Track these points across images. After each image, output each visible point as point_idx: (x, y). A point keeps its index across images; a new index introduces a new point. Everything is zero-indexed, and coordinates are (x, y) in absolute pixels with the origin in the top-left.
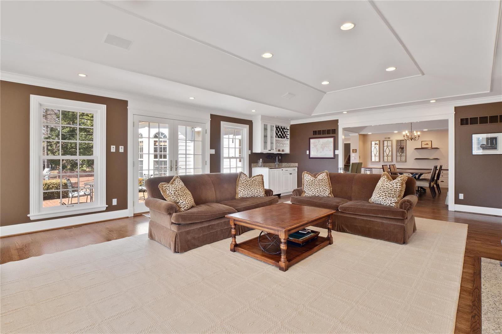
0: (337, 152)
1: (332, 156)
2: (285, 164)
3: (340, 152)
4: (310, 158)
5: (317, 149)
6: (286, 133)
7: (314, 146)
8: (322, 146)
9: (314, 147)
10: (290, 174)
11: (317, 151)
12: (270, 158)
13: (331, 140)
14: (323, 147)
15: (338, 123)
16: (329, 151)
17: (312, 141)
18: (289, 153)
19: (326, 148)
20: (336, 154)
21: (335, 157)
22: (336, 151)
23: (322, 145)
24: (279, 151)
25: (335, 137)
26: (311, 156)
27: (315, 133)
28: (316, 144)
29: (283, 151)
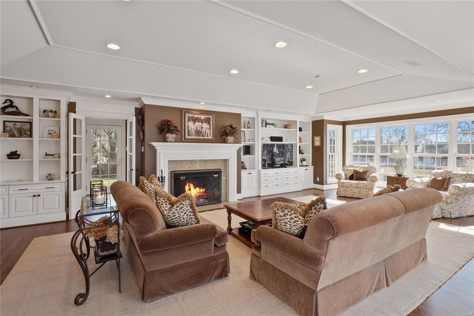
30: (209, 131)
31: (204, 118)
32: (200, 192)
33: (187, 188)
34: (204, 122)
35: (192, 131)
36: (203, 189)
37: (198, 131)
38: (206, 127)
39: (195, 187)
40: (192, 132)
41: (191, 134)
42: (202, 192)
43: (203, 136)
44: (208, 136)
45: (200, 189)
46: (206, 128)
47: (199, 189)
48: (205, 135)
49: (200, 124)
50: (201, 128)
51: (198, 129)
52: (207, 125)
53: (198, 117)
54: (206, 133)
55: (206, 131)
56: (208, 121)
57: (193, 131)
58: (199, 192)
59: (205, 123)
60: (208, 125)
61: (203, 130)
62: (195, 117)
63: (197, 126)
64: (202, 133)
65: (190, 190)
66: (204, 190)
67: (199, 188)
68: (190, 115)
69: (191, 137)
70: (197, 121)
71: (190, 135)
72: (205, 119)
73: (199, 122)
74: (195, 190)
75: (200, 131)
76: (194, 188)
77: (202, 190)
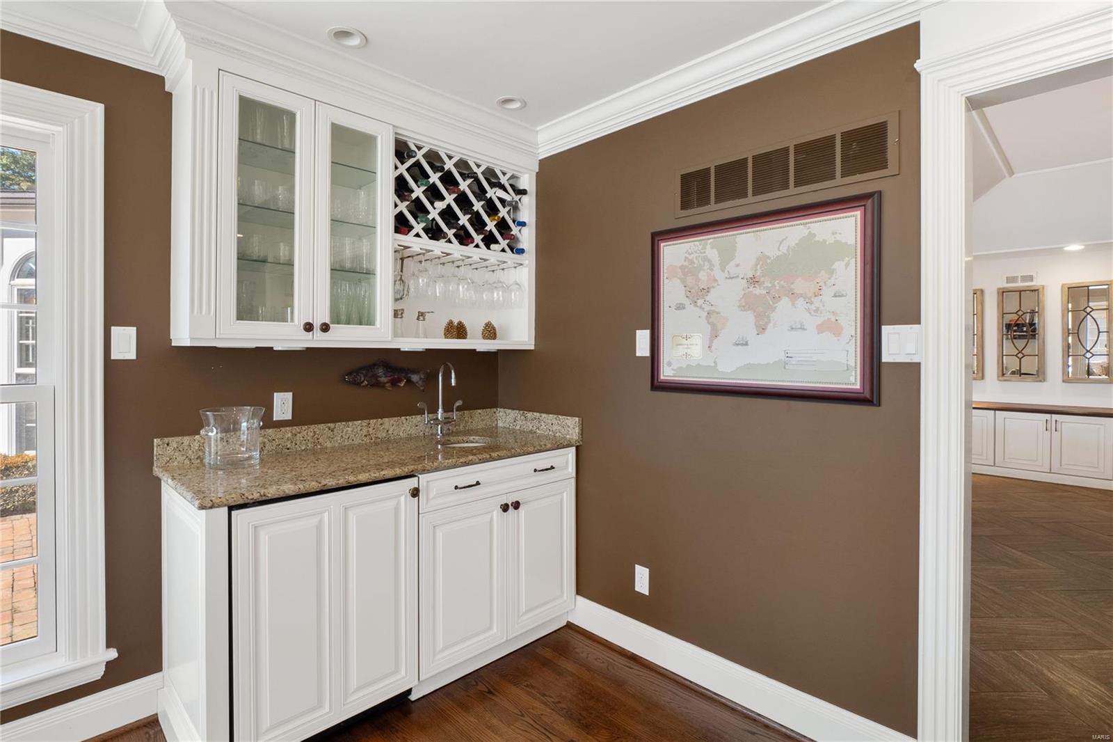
0: (898, 343)
1: (852, 381)
2: (512, 414)
3: (930, 345)
4: (658, 386)
5: (710, 313)
6: (503, 212)
7: (690, 295)
8: (758, 291)
9: (684, 299)
10: (505, 508)
11: (715, 335)
12: (377, 384)
13: (847, 228)
15: (917, 56)
16: (821, 329)
17: (673, 253)
18: (532, 348)
19: (785, 302)
20: (886, 358)
22: (886, 329)
23: (754, 281)
24: (458, 331)
25: (880, 193)
26: (667, 373)
27: (695, 189)
28: (703, 276)
29: (490, 332)
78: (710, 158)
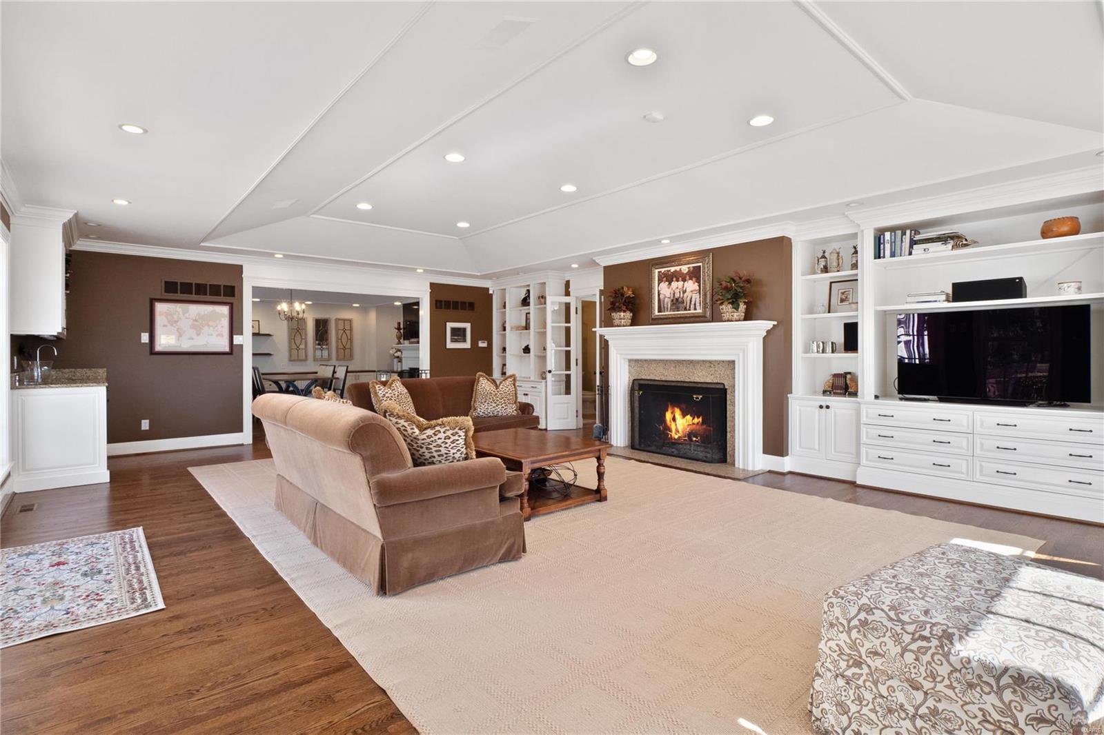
0: (238, 340)
1: (227, 349)
3: (245, 340)
4: (153, 353)
5: (178, 329)
7: (169, 322)
8: (196, 323)
9: (166, 323)
11: (180, 336)
13: (225, 310)
14: (198, 325)
15: (242, 273)
16: (217, 335)
17: (160, 308)
19: (206, 328)
20: (235, 343)
21: (234, 351)
22: (235, 336)
23: (196, 320)
25: (233, 303)
26: (158, 348)
27: (170, 287)
28: (175, 317)
30: (698, 296)
31: (687, 271)
32: (693, 424)
33: (668, 416)
34: (688, 277)
35: (666, 300)
36: (698, 418)
37: (677, 299)
38: (693, 289)
39: (684, 415)
40: (665, 303)
41: (664, 307)
42: (698, 423)
43: (685, 309)
44: (695, 309)
45: (693, 419)
46: (692, 291)
47: (691, 418)
48: (690, 307)
49: (680, 283)
50: (682, 292)
51: (677, 295)
52: (694, 283)
53: (676, 271)
54: (691, 301)
55: (691, 298)
56: (695, 274)
57: (668, 302)
58: (691, 423)
59: (690, 281)
60: (697, 284)
61: (685, 295)
62: (672, 271)
63: (674, 289)
64: (683, 302)
65: (674, 419)
66: (700, 419)
67: (691, 416)
68: (663, 270)
69: (666, 313)
70: (674, 279)
71: (663, 309)
72: (689, 271)
73: (677, 281)
74: (684, 420)
75: (680, 300)
76: (682, 416)
77: (696, 420)
78: (179, 279)
